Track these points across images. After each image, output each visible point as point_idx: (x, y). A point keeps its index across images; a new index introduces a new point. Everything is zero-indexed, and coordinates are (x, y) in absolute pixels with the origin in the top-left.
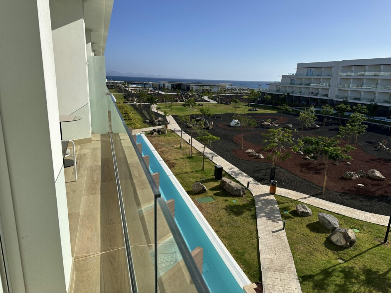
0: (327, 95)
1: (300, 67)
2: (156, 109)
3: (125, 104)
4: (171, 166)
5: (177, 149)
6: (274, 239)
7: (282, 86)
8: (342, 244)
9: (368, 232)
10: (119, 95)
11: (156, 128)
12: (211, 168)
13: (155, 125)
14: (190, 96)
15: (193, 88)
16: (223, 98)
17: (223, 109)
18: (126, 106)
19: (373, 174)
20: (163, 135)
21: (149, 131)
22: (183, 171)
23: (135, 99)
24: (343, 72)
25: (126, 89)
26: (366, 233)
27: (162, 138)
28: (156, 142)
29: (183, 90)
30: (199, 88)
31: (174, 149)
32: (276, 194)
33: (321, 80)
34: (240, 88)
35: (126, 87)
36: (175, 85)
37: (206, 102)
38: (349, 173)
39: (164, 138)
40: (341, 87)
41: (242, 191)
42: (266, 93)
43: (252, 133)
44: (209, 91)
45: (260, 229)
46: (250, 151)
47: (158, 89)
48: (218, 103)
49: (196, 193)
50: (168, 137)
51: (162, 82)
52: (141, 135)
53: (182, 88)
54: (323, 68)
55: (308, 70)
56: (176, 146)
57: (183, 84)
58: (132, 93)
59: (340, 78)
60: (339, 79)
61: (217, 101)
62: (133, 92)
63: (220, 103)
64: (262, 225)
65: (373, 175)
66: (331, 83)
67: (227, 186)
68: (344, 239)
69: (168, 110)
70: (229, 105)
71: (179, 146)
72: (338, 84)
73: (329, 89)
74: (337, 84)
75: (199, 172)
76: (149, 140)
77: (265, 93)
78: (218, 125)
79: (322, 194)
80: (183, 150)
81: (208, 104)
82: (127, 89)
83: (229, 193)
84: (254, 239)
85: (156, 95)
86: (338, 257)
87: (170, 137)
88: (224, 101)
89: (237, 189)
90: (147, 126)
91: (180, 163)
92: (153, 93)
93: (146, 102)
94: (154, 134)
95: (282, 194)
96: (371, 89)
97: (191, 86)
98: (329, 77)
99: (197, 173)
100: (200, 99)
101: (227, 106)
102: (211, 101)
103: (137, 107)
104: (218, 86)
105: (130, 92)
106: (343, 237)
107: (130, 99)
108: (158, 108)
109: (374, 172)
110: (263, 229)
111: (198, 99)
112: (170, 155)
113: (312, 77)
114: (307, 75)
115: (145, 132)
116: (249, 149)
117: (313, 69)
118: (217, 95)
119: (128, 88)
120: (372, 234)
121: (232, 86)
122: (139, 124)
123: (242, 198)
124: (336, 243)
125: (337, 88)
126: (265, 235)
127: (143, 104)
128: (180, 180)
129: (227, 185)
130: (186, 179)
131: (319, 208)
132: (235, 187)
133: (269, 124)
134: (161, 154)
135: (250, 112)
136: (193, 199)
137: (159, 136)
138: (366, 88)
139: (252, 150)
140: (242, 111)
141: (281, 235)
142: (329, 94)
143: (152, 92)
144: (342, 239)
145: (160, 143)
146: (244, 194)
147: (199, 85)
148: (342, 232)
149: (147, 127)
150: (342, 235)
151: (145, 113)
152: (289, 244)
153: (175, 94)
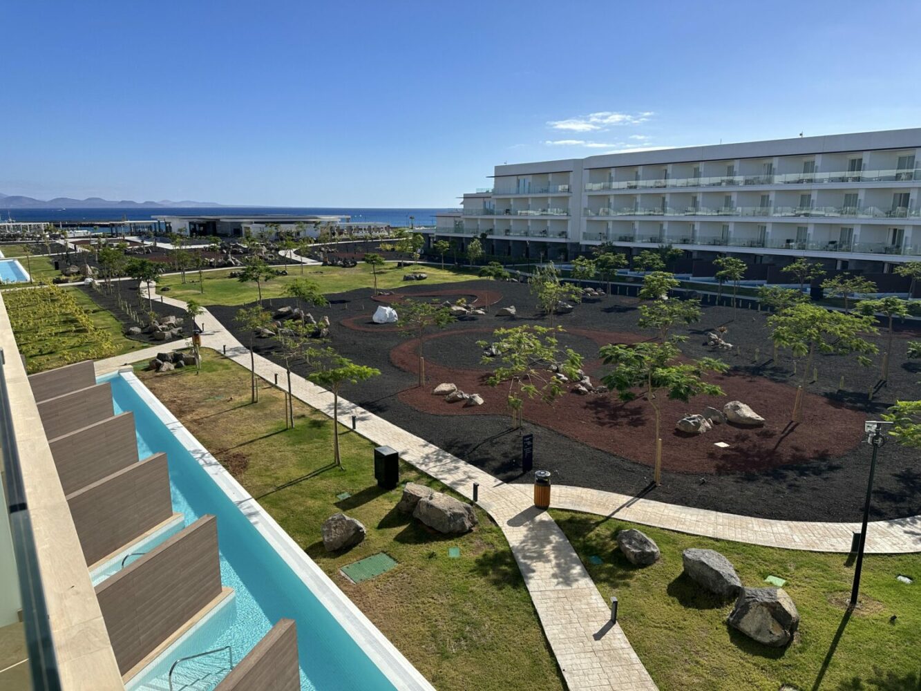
0: (563, 234)
1: (501, 174)
2: (157, 293)
3: (60, 285)
4: (236, 464)
5: (242, 409)
6: (603, 665)
7: (466, 219)
8: (775, 639)
9: (803, 578)
10: (39, 261)
11: (168, 348)
12: (358, 454)
13: (158, 340)
14: (246, 252)
15: (252, 230)
16: (333, 252)
17: (340, 280)
18: (63, 292)
19: (738, 412)
20: (190, 367)
21: (148, 362)
22: (277, 479)
23: (89, 269)
24: (594, 182)
25: (57, 242)
26: (803, 584)
27: (189, 377)
28: (175, 393)
29: (224, 236)
30: (268, 229)
31: (235, 409)
32: (551, 506)
33: (549, 201)
34: (370, 227)
35: (56, 237)
36: (200, 225)
37: (291, 264)
38: (690, 419)
39: (198, 378)
40: (593, 214)
41: (467, 516)
42: (432, 236)
43: (432, 337)
44: (294, 235)
45: (555, 639)
46: (444, 387)
47: (153, 237)
48: (325, 264)
49: (337, 548)
50: (208, 374)
51: (163, 219)
52: (121, 374)
53: (219, 232)
54: (550, 175)
55: (518, 181)
56: (237, 399)
57: (221, 220)
58: (78, 252)
59: (589, 196)
60: (586, 199)
61: (320, 261)
62: (80, 249)
63: (330, 265)
64: (555, 622)
65: (738, 415)
66: (570, 207)
67: (424, 509)
68: (775, 622)
69: (192, 291)
70: (352, 268)
71: (246, 398)
72: (585, 209)
73: (567, 221)
74: (582, 210)
75: (327, 473)
76: (151, 389)
77: (430, 236)
78: (342, 322)
79: (656, 486)
80: (263, 407)
81: (300, 270)
82: (61, 242)
83: (431, 528)
84: (550, 678)
85: (148, 252)
86: (780, 684)
87: (214, 373)
88: (339, 259)
89: (455, 515)
90: (137, 344)
91: (264, 452)
92: (140, 249)
93: (125, 276)
94: (163, 369)
95: (565, 502)
96: (653, 215)
97: (243, 226)
98: (566, 194)
99: (322, 479)
100: (276, 256)
101: (347, 271)
102: (305, 260)
103: (99, 290)
104: (316, 224)
105: (71, 250)
106: (773, 616)
107: (74, 269)
108: (163, 290)
109: (737, 408)
110: (562, 636)
111: (269, 258)
112: (226, 431)
113: (530, 196)
114: (518, 193)
115: (132, 364)
116: (442, 383)
117: (530, 179)
118: (315, 245)
119: (62, 239)
120: (815, 583)
121: (348, 222)
122: (112, 344)
123: (472, 540)
124: (759, 638)
125: (586, 218)
126: (574, 655)
127: (117, 282)
128: (274, 510)
129: (424, 507)
130: (292, 503)
131: (668, 530)
132: (446, 508)
133: (464, 309)
134: (196, 428)
135: (409, 283)
136: (330, 573)
137: (181, 374)
138: (643, 213)
139: (449, 385)
140: (389, 281)
141: (616, 644)
142: (569, 230)
143: (137, 247)
144: (771, 622)
145: (186, 394)
146: (475, 523)
147: (268, 222)
148: (767, 603)
149: (138, 349)
150: (769, 610)
151: (125, 307)
152: (647, 670)
153: (202, 246)
